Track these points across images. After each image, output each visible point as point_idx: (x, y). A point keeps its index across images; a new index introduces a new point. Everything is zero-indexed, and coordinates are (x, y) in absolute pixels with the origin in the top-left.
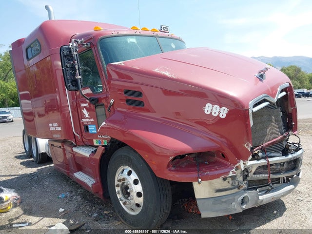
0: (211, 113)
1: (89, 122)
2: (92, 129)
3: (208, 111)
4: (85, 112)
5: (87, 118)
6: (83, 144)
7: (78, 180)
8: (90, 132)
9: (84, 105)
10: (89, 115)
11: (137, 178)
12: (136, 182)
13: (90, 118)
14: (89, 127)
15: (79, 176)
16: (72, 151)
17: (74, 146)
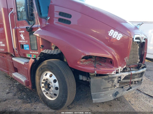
0: (112, 35)
1: (24, 43)
2: (26, 47)
3: (110, 34)
4: (22, 36)
5: (23, 40)
6: (20, 56)
7: (15, 77)
8: (25, 49)
9: (21, 32)
10: (24, 38)
11: (56, 79)
12: (55, 81)
13: (25, 40)
14: (24, 46)
15: (16, 75)
16: (12, 60)
17: (13, 57)
